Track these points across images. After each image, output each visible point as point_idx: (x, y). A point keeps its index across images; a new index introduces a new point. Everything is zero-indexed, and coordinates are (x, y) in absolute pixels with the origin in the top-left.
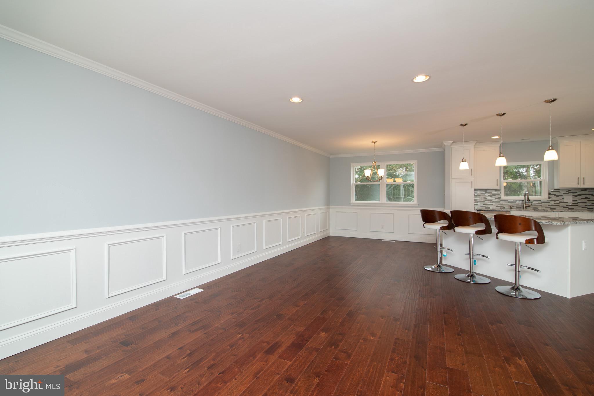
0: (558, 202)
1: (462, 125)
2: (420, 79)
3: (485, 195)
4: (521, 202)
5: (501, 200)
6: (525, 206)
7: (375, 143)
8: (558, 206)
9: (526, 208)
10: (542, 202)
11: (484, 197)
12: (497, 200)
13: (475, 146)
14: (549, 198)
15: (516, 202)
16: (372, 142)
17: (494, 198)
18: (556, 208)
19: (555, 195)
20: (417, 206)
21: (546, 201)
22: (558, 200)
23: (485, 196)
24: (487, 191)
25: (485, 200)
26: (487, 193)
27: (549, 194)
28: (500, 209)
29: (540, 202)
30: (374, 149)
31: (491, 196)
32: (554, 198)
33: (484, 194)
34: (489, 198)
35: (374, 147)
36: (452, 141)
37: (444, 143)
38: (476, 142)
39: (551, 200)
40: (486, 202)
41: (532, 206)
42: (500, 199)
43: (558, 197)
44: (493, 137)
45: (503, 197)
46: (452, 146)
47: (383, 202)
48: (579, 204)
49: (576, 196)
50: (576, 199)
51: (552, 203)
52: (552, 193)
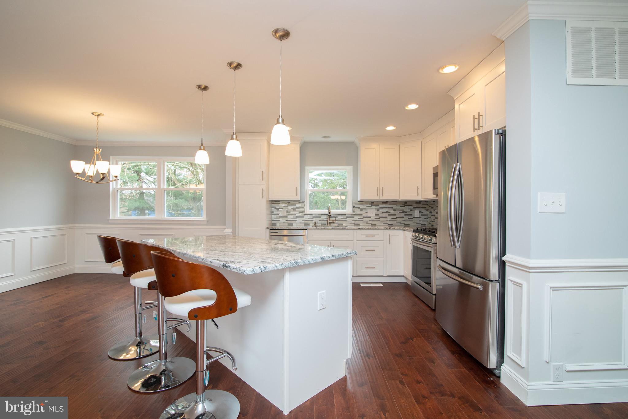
0: (361, 217)
3: (288, 207)
4: (326, 217)
5: (305, 214)
6: (329, 222)
7: (98, 115)
8: (362, 222)
9: (330, 225)
10: (347, 217)
11: (287, 211)
12: (300, 215)
14: (354, 211)
15: (320, 217)
16: (93, 113)
17: (297, 211)
18: (360, 224)
19: (359, 208)
20: (206, 223)
21: (350, 216)
22: (362, 215)
23: (288, 209)
24: (290, 203)
25: (288, 215)
27: (354, 207)
28: (304, 226)
29: (344, 217)
31: (294, 210)
32: (358, 211)
33: (286, 206)
34: (292, 212)
39: (355, 215)
40: (289, 217)
41: (336, 222)
42: (303, 213)
43: (362, 210)
45: (308, 210)
48: (381, 218)
49: (378, 210)
50: (378, 213)
51: (356, 218)
52: (356, 206)
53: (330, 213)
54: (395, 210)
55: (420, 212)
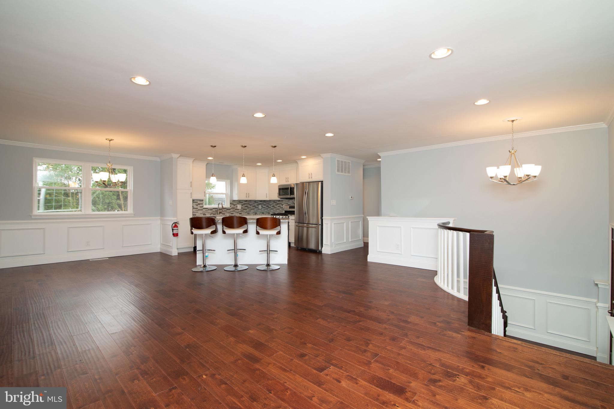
1: (212, 146)
2: (259, 115)
4: (215, 210)
5: (203, 208)
6: (218, 212)
7: (110, 140)
9: (219, 214)
10: (227, 210)
12: (200, 208)
13: (193, 162)
14: (230, 206)
16: (106, 139)
20: (133, 216)
21: (229, 209)
22: (234, 208)
26: (194, 202)
27: (230, 204)
30: (110, 149)
31: (197, 205)
32: (233, 206)
35: (110, 145)
36: (180, 155)
37: (173, 155)
38: (194, 158)
39: (231, 208)
41: (222, 213)
43: (235, 205)
44: (209, 157)
45: (205, 206)
46: (178, 159)
47: (87, 213)
48: (244, 210)
49: (242, 205)
50: (243, 207)
51: (232, 210)
52: (232, 203)
53: (223, 207)
54: (250, 205)
55: (262, 206)
